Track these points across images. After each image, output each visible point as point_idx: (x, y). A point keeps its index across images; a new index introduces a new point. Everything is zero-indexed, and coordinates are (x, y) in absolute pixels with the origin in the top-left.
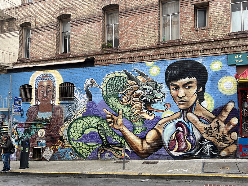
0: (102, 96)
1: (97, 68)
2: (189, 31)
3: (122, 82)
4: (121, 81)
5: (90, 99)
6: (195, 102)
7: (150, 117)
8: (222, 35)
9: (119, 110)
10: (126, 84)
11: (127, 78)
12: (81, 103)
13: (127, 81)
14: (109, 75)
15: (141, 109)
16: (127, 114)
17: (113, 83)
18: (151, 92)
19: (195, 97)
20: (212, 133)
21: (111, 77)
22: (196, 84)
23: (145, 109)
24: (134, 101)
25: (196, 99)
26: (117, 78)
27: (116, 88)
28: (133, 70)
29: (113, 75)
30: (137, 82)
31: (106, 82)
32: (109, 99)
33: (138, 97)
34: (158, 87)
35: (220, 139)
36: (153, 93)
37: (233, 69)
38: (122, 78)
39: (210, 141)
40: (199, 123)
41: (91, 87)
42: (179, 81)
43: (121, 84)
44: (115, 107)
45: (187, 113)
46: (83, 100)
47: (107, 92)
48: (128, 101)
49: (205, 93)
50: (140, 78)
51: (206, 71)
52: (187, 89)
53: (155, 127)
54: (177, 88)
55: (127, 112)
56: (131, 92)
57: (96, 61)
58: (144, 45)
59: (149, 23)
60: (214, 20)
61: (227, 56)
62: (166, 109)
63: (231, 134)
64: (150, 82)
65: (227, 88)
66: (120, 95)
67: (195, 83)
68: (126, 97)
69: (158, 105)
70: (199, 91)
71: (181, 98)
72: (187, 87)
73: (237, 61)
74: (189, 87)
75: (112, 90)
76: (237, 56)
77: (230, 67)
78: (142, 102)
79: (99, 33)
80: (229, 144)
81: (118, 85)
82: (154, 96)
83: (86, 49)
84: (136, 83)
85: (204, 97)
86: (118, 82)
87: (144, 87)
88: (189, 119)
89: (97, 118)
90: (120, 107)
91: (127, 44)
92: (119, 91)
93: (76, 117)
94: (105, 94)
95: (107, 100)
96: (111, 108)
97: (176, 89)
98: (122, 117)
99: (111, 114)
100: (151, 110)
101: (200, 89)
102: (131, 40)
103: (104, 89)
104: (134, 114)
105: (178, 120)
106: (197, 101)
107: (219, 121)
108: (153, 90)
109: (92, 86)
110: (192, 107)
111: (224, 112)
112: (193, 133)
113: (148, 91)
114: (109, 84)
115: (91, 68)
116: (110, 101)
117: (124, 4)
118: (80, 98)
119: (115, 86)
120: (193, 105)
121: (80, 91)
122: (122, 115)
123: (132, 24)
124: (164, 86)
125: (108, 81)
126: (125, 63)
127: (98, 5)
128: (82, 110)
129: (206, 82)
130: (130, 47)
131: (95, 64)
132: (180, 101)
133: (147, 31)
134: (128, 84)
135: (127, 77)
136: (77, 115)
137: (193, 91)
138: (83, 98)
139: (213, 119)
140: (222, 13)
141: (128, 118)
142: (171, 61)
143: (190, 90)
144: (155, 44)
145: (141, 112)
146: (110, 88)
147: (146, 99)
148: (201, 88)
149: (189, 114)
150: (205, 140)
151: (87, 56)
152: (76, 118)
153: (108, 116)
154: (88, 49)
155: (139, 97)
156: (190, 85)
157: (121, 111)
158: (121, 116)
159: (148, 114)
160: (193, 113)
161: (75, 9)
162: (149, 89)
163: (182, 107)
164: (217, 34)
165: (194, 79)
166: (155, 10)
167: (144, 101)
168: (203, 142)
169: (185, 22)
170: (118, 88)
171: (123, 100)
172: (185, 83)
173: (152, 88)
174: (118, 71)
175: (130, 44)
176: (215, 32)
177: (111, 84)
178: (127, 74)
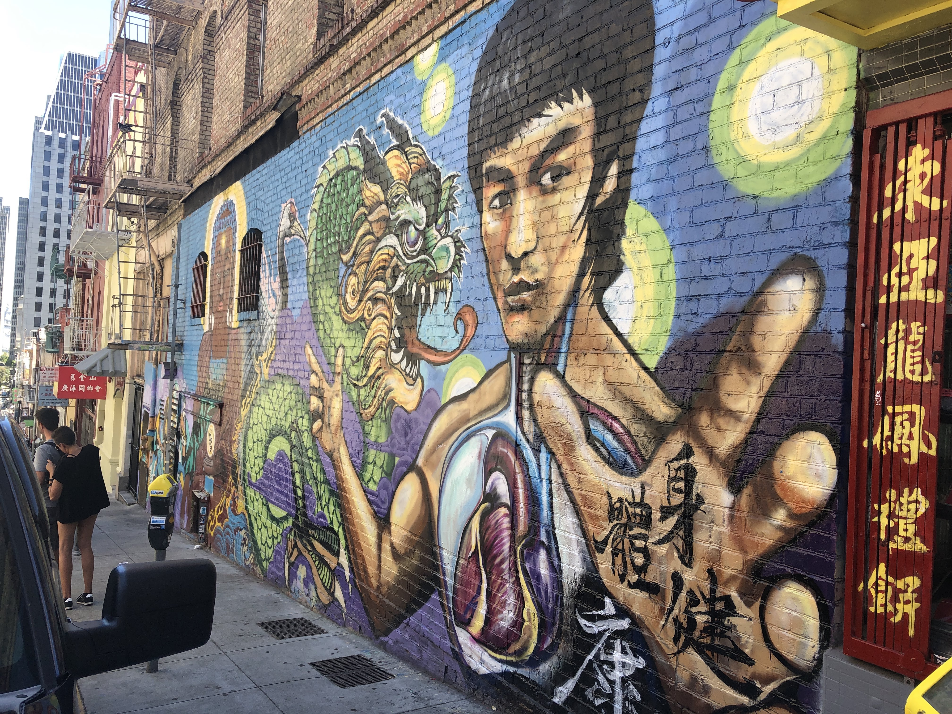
0: (306, 281)
1: (303, 146)
3: (349, 200)
4: (348, 192)
5: (285, 300)
6: (575, 294)
7: (410, 396)
9: (336, 352)
10: (358, 207)
11: (363, 173)
12: (270, 320)
13: (360, 191)
14: (324, 167)
16: (353, 372)
17: (331, 209)
18: (420, 244)
19: (576, 254)
20: (645, 551)
21: (328, 178)
22: (588, 148)
23: (399, 345)
24: (375, 301)
25: (583, 269)
26: (339, 179)
27: (335, 235)
28: (379, 121)
29: (333, 168)
30: (387, 184)
31: (316, 206)
32: (318, 292)
33: (383, 280)
34: (443, 204)
35: (692, 623)
38: (350, 176)
39: (635, 621)
40: (585, 453)
41: (288, 240)
42: (516, 143)
43: (347, 207)
44: (329, 335)
45: (534, 374)
46: (273, 302)
47: (316, 257)
48: (359, 303)
49: (633, 212)
50: (393, 163)
52: (544, 191)
53: (419, 461)
54: (508, 194)
55: (354, 363)
56: (367, 249)
57: (301, 110)
62: (460, 350)
64: (420, 179)
66: (342, 271)
68: (354, 280)
69: (437, 322)
71: (516, 265)
72: (546, 179)
74: (557, 174)
75: (327, 248)
78: (393, 301)
80: (750, 691)
81: (341, 217)
82: (428, 264)
83: (289, 63)
84: (382, 197)
86: (342, 202)
87: (403, 212)
88: (541, 421)
89: (292, 387)
90: (340, 337)
92: (340, 248)
93: (258, 380)
94: (311, 270)
95: (316, 301)
96: (320, 342)
97: (504, 201)
98: (342, 387)
99: (320, 372)
100: (415, 349)
103: (312, 243)
104: (371, 373)
105: (495, 422)
107: (698, 461)
108: (427, 224)
109: (291, 235)
110: (557, 328)
111: (734, 370)
112: (553, 535)
113: (412, 233)
114: (322, 217)
115: (293, 151)
116: (320, 305)
118: (269, 297)
119: (334, 226)
120: (563, 315)
121: (270, 264)
122: (342, 378)
124: (462, 191)
125: (321, 203)
126: (360, 89)
128: (270, 350)
131: (298, 125)
132: (514, 290)
134: (364, 204)
135: (363, 167)
136: (261, 371)
137: (573, 201)
138: (274, 293)
141: (355, 394)
143: (557, 198)
145: (387, 366)
146: (322, 240)
147: (405, 285)
148: (613, 169)
149: (547, 386)
152: (259, 386)
153: (313, 379)
154: (292, 61)
155: (388, 272)
156: (562, 156)
157: (340, 359)
158: (338, 383)
159: (405, 375)
160: (562, 377)
162: (417, 223)
170: (339, 235)
171: (349, 297)
172: (543, 146)
173: (423, 212)
174: (344, 143)
177: (326, 216)
178: (364, 149)
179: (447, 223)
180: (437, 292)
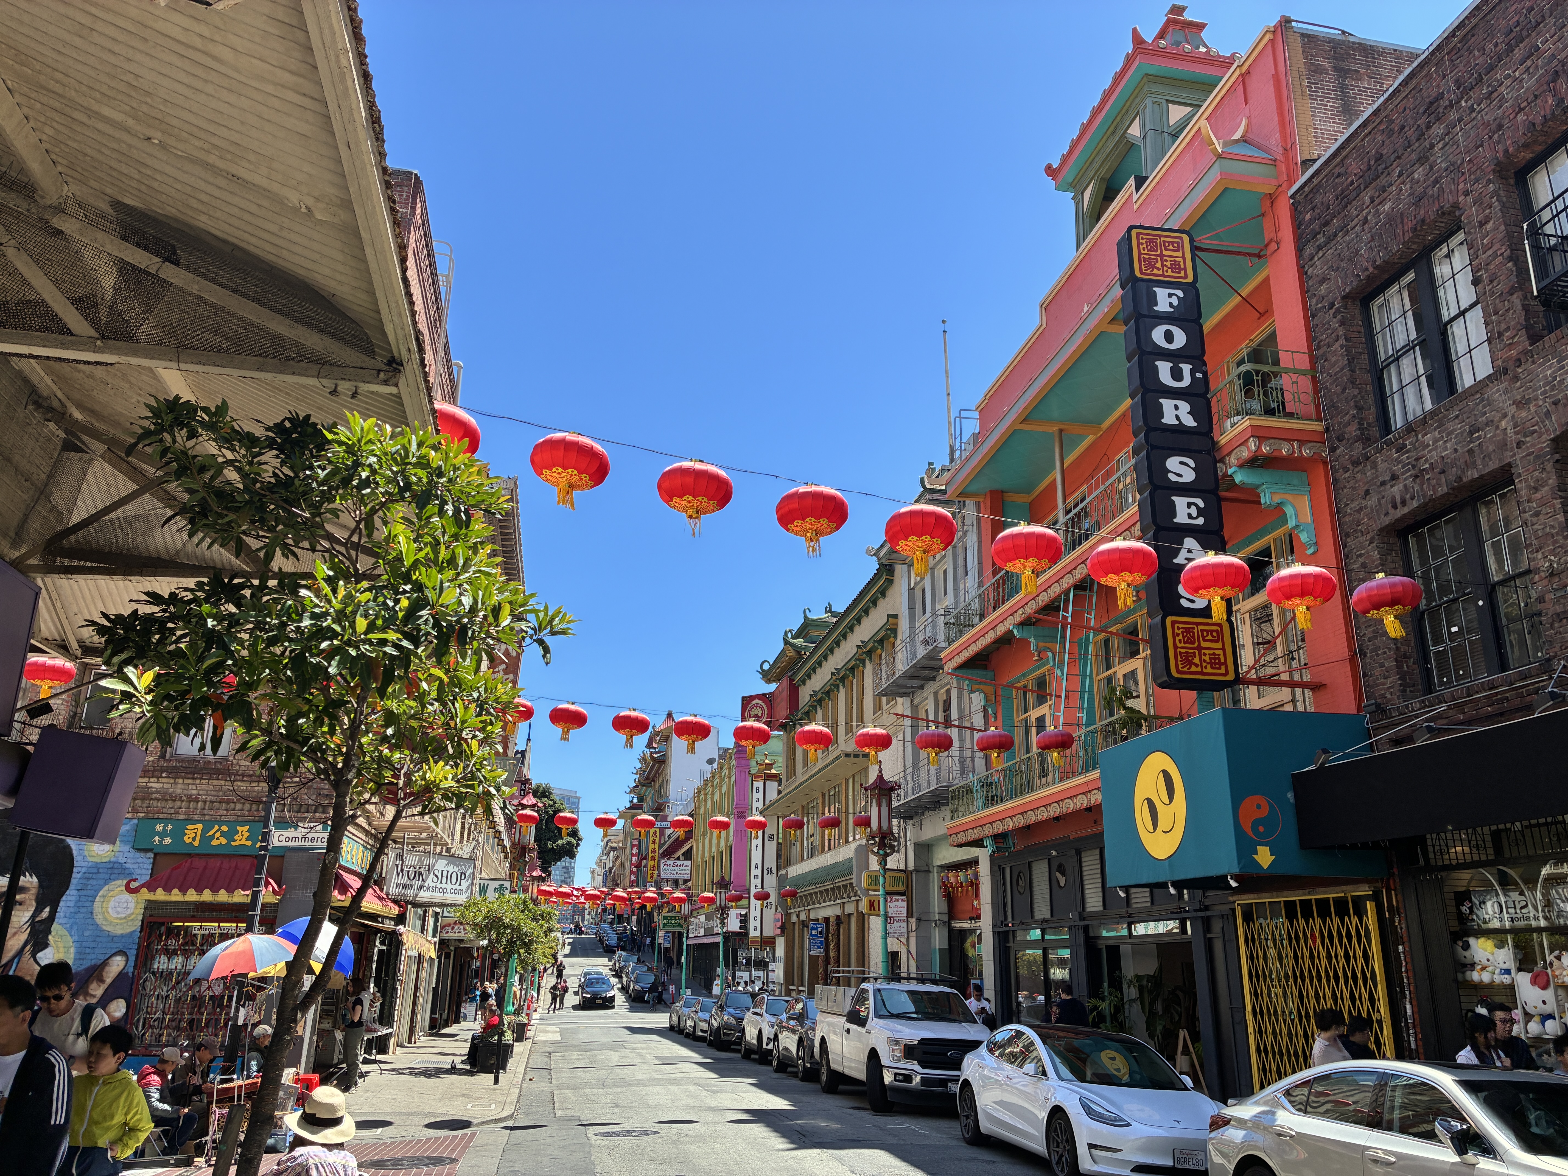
6: (20, 953)
19: (24, 937)
22: (33, 897)
25: (26, 943)
37: (144, 860)
49: (55, 927)
51: (72, 859)
61: (136, 821)
65: (118, 913)
67: (34, 891)
70: (38, 919)
73: (157, 838)
76: (159, 828)
77: (138, 854)
85: (50, 937)
101: (42, 911)
106: (28, 948)
111: (95, 982)
120: (11, 961)
129: (63, 894)
137: (24, 915)
148: (47, 909)
165: (32, 882)
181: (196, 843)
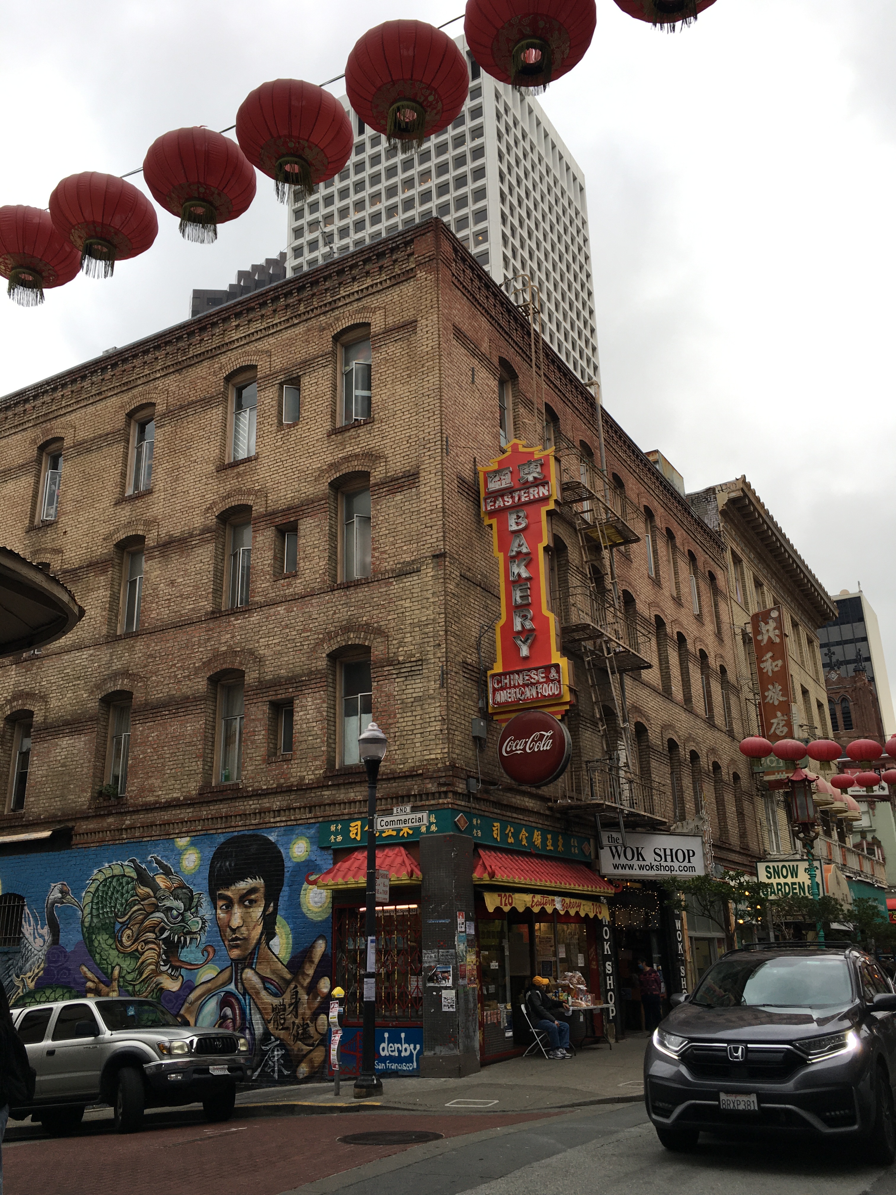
0: (80, 929)
1: (77, 854)
2: (257, 763)
3: (124, 891)
4: (123, 887)
5: (55, 941)
6: (259, 942)
7: (174, 984)
8: (313, 777)
9: (113, 968)
10: (132, 896)
11: (136, 880)
12: (36, 952)
13: (134, 888)
14: (100, 871)
15: (157, 964)
16: (129, 977)
17: (107, 893)
18: (180, 918)
19: (259, 929)
20: (284, 1019)
21: (103, 877)
22: (263, 896)
23: (166, 962)
24: (146, 942)
25: (262, 934)
26: (115, 880)
27: (111, 907)
28: (149, 859)
29: (108, 873)
30: (155, 888)
31: (92, 890)
32: (94, 936)
33: (154, 932)
34: (194, 904)
35: (298, 1033)
36: (183, 920)
37: (327, 857)
38: (125, 880)
39: (281, 1040)
40: (263, 993)
41: (59, 905)
42: (233, 888)
43: (122, 895)
44: (105, 960)
45: (243, 969)
46: (39, 941)
47: (92, 918)
48: (133, 943)
49: (279, 918)
50: (161, 881)
51: (283, 861)
52: (246, 907)
53: (182, 1012)
54: (229, 905)
55: (129, 973)
56: (141, 917)
57: (76, 835)
58: (175, 795)
59: (187, 740)
60: (301, 739)
61: (318, 825)
62: (206, 962)
63: (316, 1019)
64: (179, 891)
65: (316, 903)
66: (118, 926)
67: (262, 890)
68: (129, 932)
69: (191, 952)
70: (267, 913)
71: (234, 931)
72: (247, 903)
73: (333, 837)
74: (251, 902)
75: (103, 914)
76: (333, 828)
77: (322, 852)
78: (161, 942)
79: (89, 762)
80: (312, 1045)
81: (117, 899)
82: (185, 927)
83: (59, 803)
84: (152, 894)
85: (276, 927)
86: (118, 891)
87: (168, 903)
88: (246, 986)
89: (65, 991)
90: (117, 960)
91: (142, 790)
92: (116, 915)
93: (20, 991)
94: (87, 924)
95: (91, 941)
96: (96, 964)
97: (227, 907)
98: (119, 986)
99: (96, 980)
100: (178, 964)
101: (269, 905)
102: (150, 782)
103: (87, 910)
104: (143, 977)
105: (225, 989)
106: (263, 937)
107: (299, 989)
108: (185, 910)
109: (62, 903)
110: (252, 953)
111: (308, 963)
112: (251, 1023)
113: (175, 913)
114: (98, 897)
115: (64, 854)
116: (96, 944)
117: (142, 691)
118: (35, 938)
119: (110, 903)
120: (254, 949)
121: (35, 917)
122: (119, 981)
123: (155, 741)
124: (205, 900)
125: (97, 889)
126: (135, 840)
127: (93, 691)
128: (36, 971)
129: (280, 890)
130: (148, 799)
131: (73, 842)
132: (234, 940)
133: (182, 761)
134: (137, 895)
135: (136, 877)
136: (24, 985)
137: (257, 912)
138: (42, 936)
139: (288, 982)
140: (314, 724)
141: (130, 988)
142: (221, 836)
143: (251, 910)
144: (194, 792)
145: (157, 972)
146: (98, 909)
147: (169, 936)
148: (272, 905)
149: (248, 973)
150: (270, 1039)
151: (60, 822)
152: (21, 994)
153: (90, 984)
154: (63, 803)
155: (157, 929)
156: (253, 897)
157: (116, 972)
158: (115, 984)
159: (171, 976)
160: (254, 969)
161: (44, 698)
162: (177, 909)
163: (235, 953)
164: (305, 773)
165: (259, 882)
166: (199, 711)
167: (166, 941)
168: (267, 1045)
169: (252, 743)
170: (115, 907)
171: (124, 939)
172: (245, 891)
173: (182, 905)
174: (119, 862)
175: (149, 791)
176: (302, 769)
177: (102, 897)
178: (137, 869)
179: (197, 911)
180: (191, 939)
181: (358, 838)
